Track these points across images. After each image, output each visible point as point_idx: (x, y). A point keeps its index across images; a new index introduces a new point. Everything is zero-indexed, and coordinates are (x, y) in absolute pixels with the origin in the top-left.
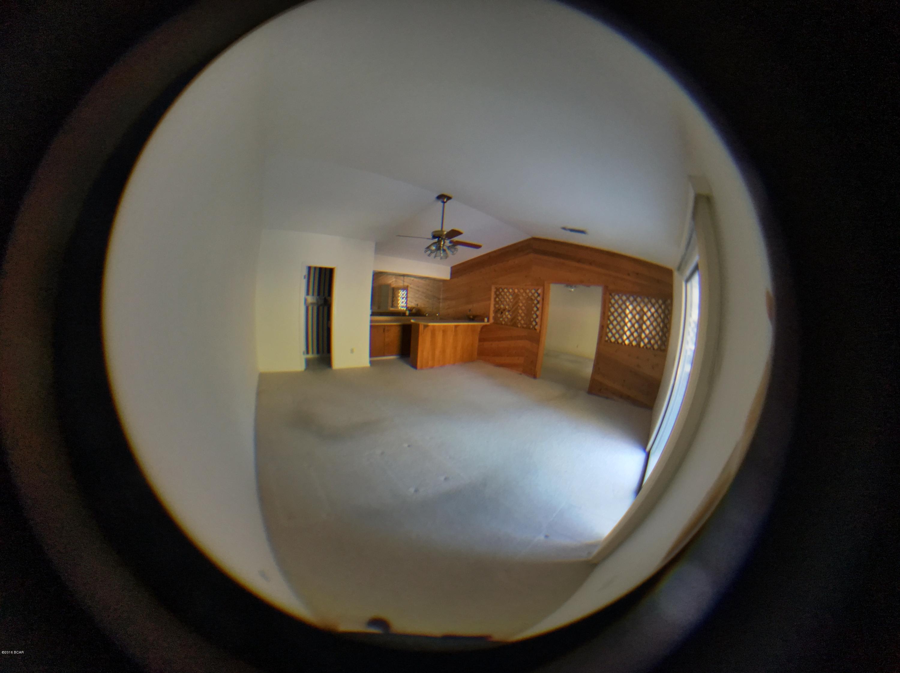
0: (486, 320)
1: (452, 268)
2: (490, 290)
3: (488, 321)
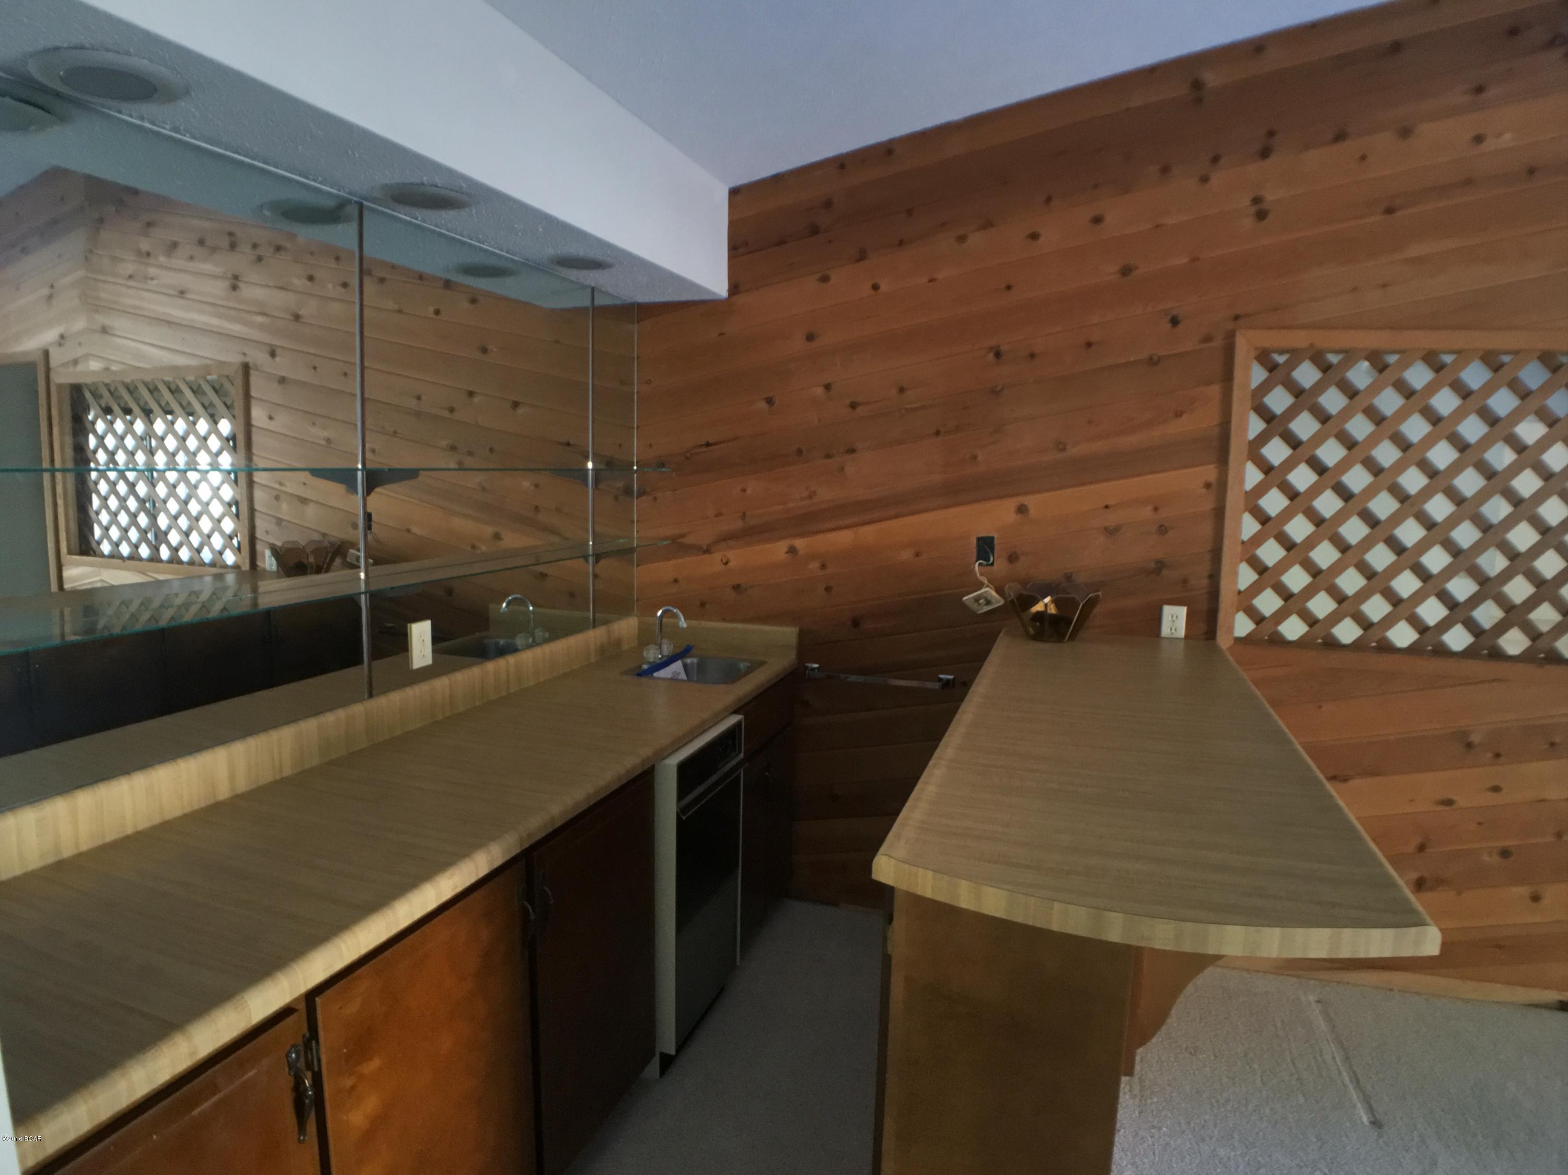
2: (1227, 373)
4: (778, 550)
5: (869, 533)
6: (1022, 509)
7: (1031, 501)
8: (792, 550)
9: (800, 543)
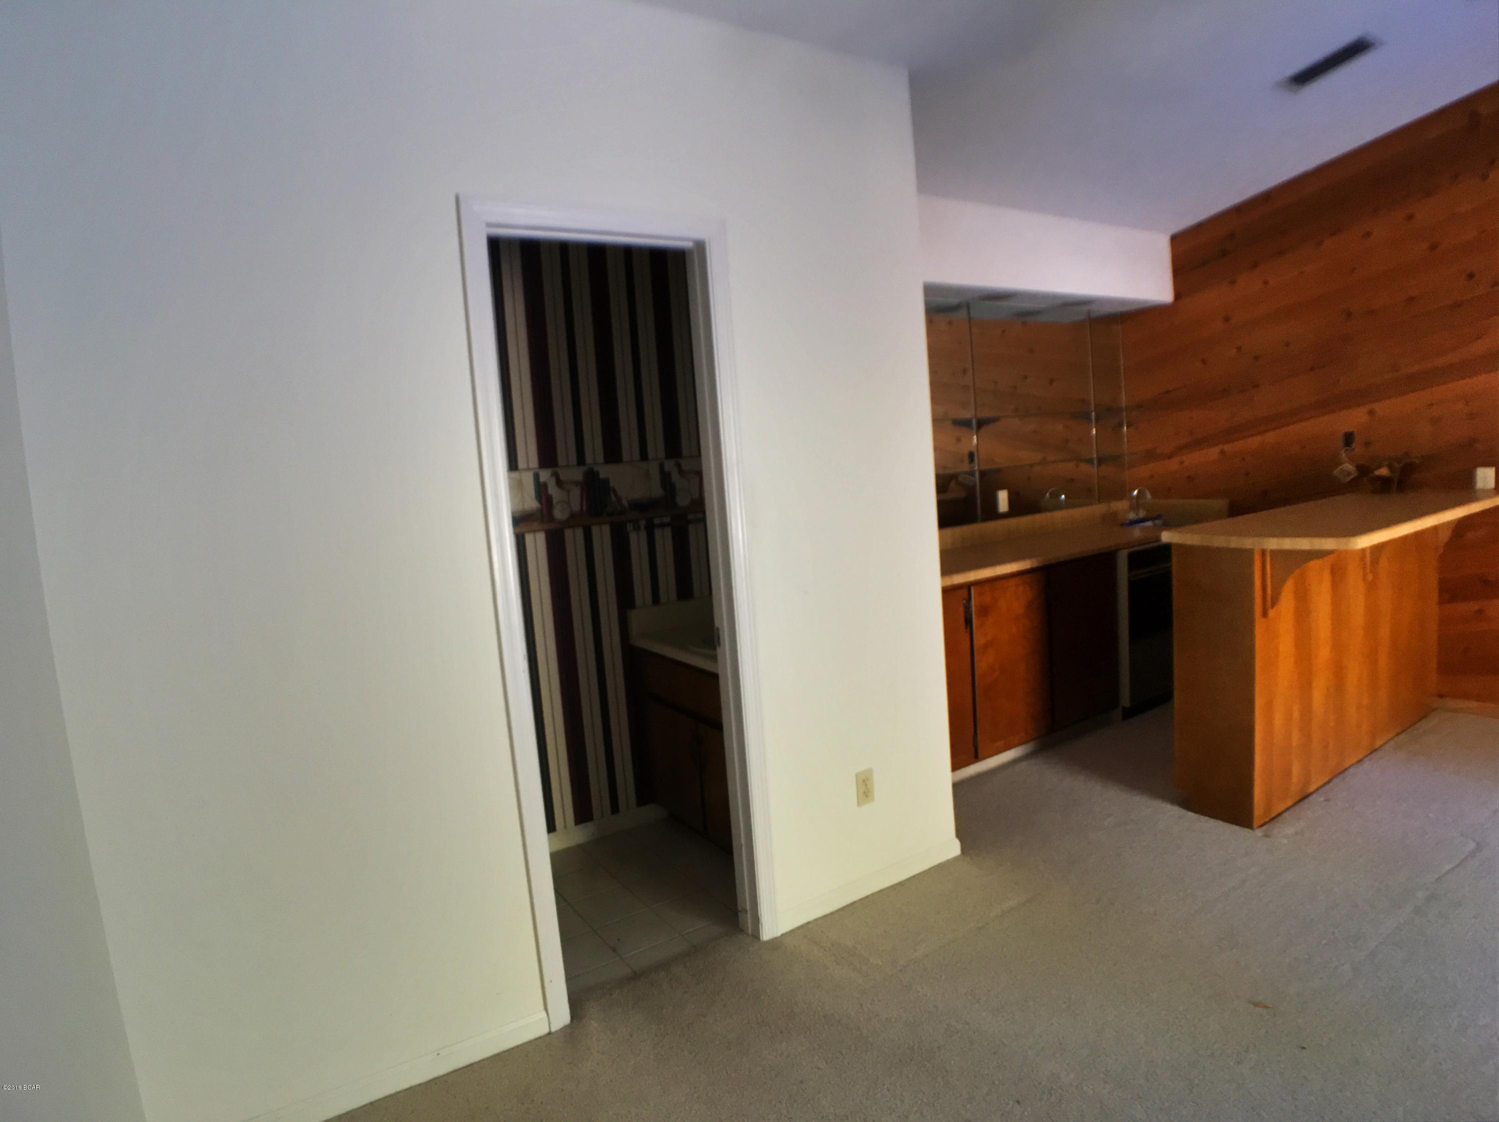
0: (1486, 476)
1: (1176, 240)
4: (1213, 453)
5: (1270, 438)
6: (1371, 412)
7: (1376, 406)
8: (1222, 452)
9: (1227, 447)
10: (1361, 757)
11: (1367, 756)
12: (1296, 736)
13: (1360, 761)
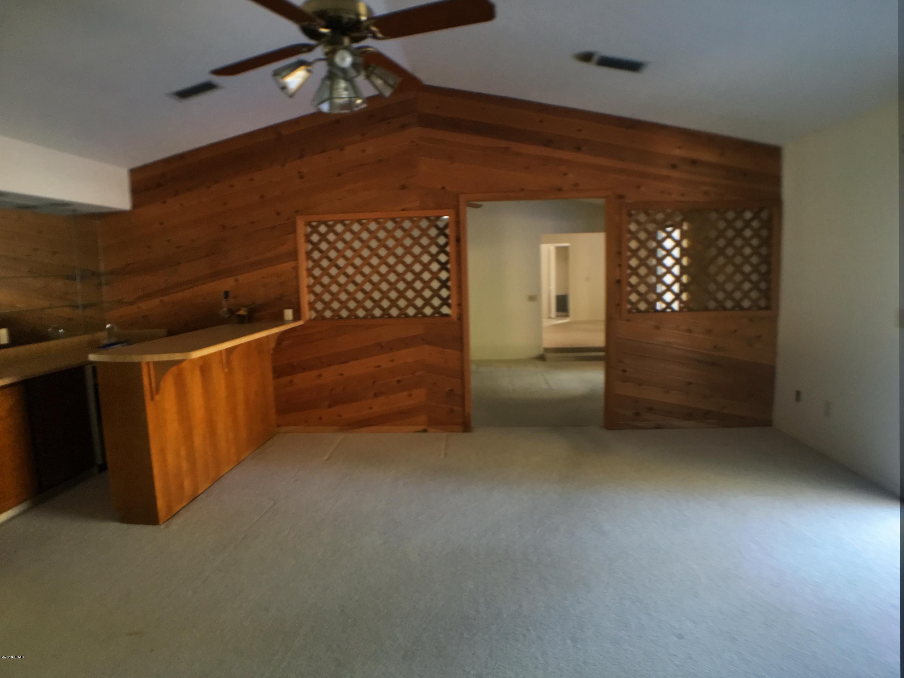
0: (289, 314)
1: (134, 172)
2: (293, 230)
3: (297, 316)
4: (155, 302)
6: (236, 281)
7: (239, 277)
8: (161, 301)
9: (164, 299)
10: (232, 467)
11: (235, 466)
12: (185, 466)
13: (232, 469)
